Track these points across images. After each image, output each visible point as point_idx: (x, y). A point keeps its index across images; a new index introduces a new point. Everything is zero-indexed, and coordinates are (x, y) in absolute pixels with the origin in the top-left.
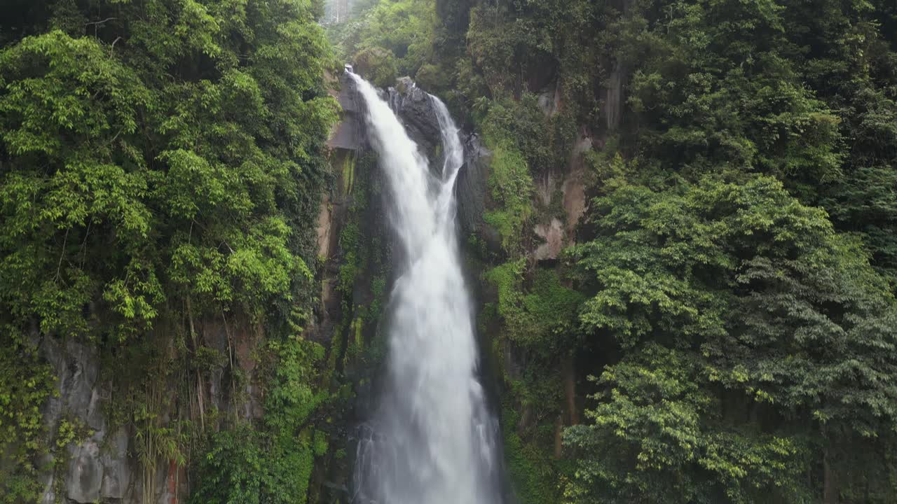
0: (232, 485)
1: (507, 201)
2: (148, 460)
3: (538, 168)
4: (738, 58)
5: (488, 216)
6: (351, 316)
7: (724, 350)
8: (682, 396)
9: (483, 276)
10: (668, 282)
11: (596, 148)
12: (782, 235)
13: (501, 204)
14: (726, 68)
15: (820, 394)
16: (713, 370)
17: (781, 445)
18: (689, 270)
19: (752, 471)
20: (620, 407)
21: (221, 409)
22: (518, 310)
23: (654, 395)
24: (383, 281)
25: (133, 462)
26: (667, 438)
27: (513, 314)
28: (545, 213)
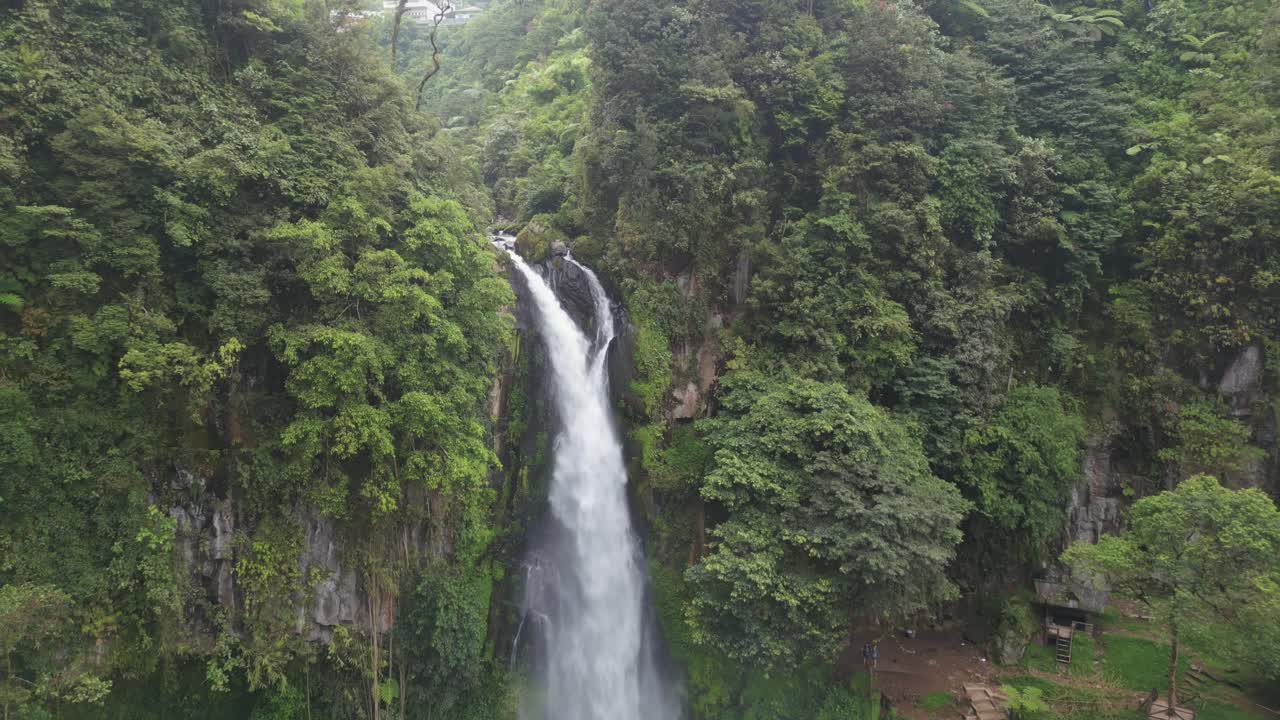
0: (439, 609)
1: (651, 375)
2: (374, 593)
3: (675, 344)
4: (835, 270)
5: (634, 385)
6: (519, 466)
7: (797, 517)
8: (766, 548)
9: (629, 433)
10: (762, 465)
11: (726, 324)
12: (839, 437)
13: (645, 377)
14: (825, 276)
15: (845, 554)
16: (787, 532)
17: (823, 585)
18: (778, 456)
19: (804, 602)
20: (723, 557)
21: (420, 550)
22: (658, 464)
23: (745, 550)
24: (545, 436)
25: (362, 594)
26: (750, 581)
27: (655, 468)
28: (681, 377)
